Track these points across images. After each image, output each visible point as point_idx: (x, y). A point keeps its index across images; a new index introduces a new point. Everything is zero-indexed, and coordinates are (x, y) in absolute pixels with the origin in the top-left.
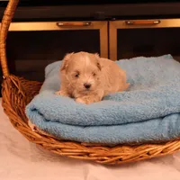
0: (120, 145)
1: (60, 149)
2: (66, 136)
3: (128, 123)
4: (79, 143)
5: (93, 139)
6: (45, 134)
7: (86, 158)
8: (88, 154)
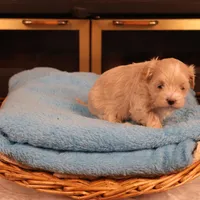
0: (102, 178)
1: (27, 180)
2: (35, 164)
3: (114, 151)
4: (50, 173)
5: (70, 168)
6: (8, 161)
7: (59, 192)
8: (62, 187)
